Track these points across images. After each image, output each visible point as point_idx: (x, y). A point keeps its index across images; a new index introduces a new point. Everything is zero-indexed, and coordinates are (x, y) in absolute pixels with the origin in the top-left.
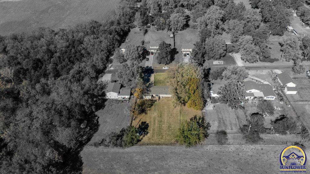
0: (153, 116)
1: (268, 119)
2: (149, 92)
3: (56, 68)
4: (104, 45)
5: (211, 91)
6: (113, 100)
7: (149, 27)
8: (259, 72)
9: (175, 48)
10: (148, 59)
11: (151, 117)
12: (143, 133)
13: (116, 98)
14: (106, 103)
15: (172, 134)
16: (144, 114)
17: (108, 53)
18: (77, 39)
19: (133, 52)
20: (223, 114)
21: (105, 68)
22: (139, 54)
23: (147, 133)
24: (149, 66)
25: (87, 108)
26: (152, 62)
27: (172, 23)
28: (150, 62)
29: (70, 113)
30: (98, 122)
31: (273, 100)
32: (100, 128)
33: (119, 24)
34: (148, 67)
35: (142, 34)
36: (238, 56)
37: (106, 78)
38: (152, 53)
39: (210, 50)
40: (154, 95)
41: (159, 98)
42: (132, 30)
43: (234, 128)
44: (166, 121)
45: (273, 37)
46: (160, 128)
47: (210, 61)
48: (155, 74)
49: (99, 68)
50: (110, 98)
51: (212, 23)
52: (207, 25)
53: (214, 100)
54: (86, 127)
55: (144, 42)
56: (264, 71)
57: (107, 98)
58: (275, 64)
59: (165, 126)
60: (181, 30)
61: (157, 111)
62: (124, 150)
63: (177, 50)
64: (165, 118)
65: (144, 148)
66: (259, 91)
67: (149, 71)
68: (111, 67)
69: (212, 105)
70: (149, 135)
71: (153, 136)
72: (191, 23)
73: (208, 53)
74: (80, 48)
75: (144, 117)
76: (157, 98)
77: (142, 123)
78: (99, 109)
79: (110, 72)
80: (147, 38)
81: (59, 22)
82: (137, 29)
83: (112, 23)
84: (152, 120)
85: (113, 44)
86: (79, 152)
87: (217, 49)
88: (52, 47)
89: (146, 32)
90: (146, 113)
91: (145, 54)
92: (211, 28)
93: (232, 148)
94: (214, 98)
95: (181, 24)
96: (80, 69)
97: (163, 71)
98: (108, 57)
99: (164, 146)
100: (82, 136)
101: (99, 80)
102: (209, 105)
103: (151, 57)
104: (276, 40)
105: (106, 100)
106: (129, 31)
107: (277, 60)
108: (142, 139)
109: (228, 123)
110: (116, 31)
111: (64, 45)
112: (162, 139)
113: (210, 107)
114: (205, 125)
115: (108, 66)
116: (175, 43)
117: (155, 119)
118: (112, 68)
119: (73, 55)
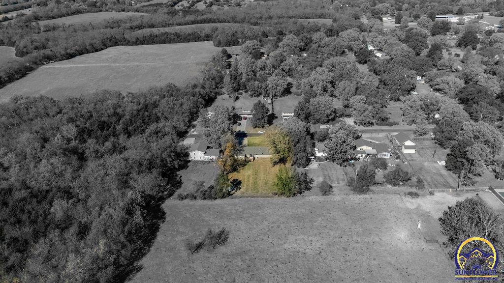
0: (247, 174)
1: (380, 174)
2: (241, 152)
3: (127, 129)
4: (186, 107)
5: (316, 149)
6: (197, 161)
7: (241, 94)
8: (374, 135)
9: (273, 114)
10: (240, 124)
11: (243, 174)
12: (235, 188)
13: (202, 159)
14: (189, 164)
15: (269, 189)
16: (235, 173)
17: (190, 117)
18: (151, 101)
19: (222, 112)
20: (329, 171)
21: (186, 132)
22: (229, 115)
23: (240, 188)
24: (242, 130)
25: (169, 162)
26: (245, 126)
27: (270, 86)
28: (243, 126)
29: (151, 164)
30: (181, 180)
31: (388, 159)
32: (183, 186)
33: (203, 87)
34: (240, 131)
35: (232, 101)
36: (351, 120)
37: (188, 142)
38: (245, 118)
39: (316, 110)
40: (248, 156)
41: (254, 158)
42: (219, 97)
43: (341, 182)
44: (262, 179)
45: (394, 103)
46: (255, 184)
47: (316, 125)
48: (249, 138)
49: (180, 129)
50: (194, 159)
51: (318, 84)
52: (312, 87)
53: (319, 159)
54: (167, 184)
55: (234, 108)
56: (381, 133)
57: (190, 159)
58: (393, 128)
59: (261, 182)
60: (280, 96)
61: (252, 170)
62: (213, 203)
63: (276, 116)
64: (262, 175)
65: (236, 200)
66: (371, 148)
67: (241, 135)
68: (193, 132)
69: (317, 163)
70: (242, 190)
71: (246, 191)
72: (293, 90)
73: (313, 114)
74: (156, 110)
75: (237, 175)
76: (251, 158)
77: (234, 180)
78: (182, 169)
79: (192, 136)
80: (238, 104)
81: (125, 89)
82: (226, 96)
83: (195, 86)
84: (246, 178)
85: (197, 106)
86: (160, 205)
87: (323, 109)
88: (119, 111)
89: (237, 98)
90: (238, 172)
91: (235, 118)
92: (318, 89)
93: (337, 198)
94: (319, 157)
95: (281, 89)
96: (158, 129)
97: (259, 135)
98: (190, 121)
99: (259, 198)
100: (163, 192)
101: (180, 144)
102: (313, 163)
103: (243, 122)
104: (398, 105)
105: (189, 161)
106: (216, 97)
107: (397, 124)
108: (234, 193)
109: (334, 178)
110: (200, 94)
111: (135, 108)
112: (257, 193)
113: (314, 165)
114: (308, 180)
115: (190, 131)
116: (273, 108)
117: (249, 176)
118: (195, 133)
119: (147, 118)
